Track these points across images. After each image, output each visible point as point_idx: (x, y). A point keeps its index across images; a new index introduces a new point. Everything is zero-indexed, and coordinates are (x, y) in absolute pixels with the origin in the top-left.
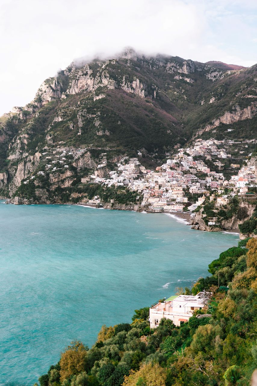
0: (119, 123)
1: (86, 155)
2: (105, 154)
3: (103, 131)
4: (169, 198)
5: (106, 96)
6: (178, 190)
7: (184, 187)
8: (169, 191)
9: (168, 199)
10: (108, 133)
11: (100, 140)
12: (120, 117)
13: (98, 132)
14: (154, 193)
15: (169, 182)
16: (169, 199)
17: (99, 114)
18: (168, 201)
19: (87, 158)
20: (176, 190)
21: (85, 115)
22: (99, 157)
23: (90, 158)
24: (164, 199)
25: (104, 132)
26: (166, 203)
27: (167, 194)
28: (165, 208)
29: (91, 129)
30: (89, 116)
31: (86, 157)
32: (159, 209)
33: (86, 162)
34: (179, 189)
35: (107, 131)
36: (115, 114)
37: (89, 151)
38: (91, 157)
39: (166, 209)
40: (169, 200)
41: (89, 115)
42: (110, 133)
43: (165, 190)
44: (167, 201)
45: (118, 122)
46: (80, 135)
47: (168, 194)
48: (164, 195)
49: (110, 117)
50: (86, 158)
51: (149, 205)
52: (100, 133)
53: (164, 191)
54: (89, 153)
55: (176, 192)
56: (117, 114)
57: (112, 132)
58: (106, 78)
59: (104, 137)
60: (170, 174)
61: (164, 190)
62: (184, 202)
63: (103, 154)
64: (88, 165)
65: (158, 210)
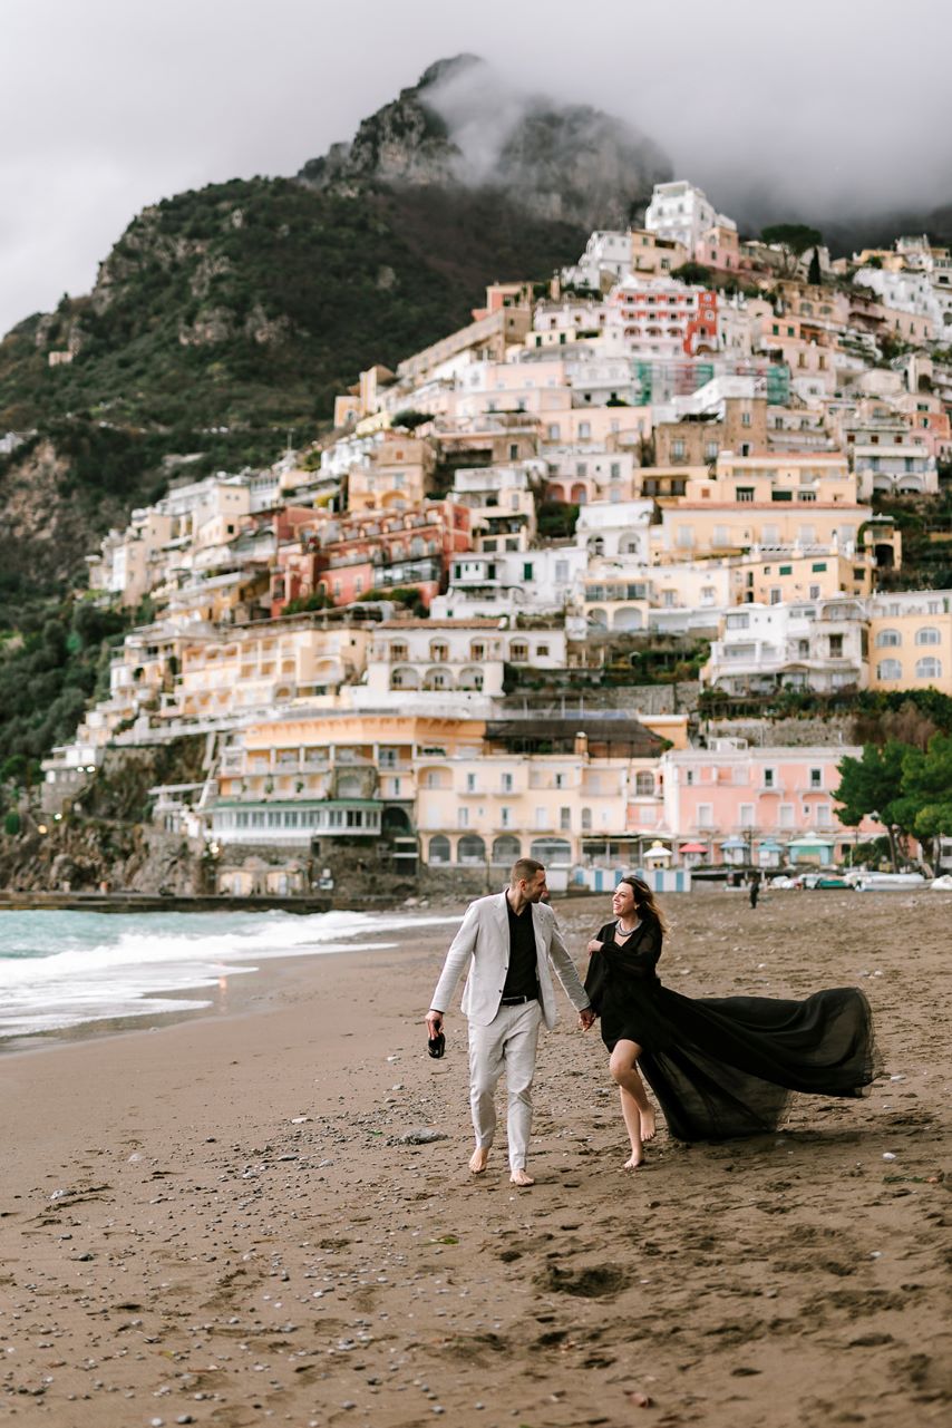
0: (387, 279)
1: (25, 473)
2: (191, 458)
3: (231, 314)
4: (577, 627)
5: (362, 192)
6: (763, 493)
7: (896, 476)
8: (593, 517)
9: (533, 639)
10: (264, 330)
11: (195, 374)
12: (404, 249)
13: (190, 320)
14: (322, 565)
15: (614, 402)
16: (555, 641)
17: (238, 222)
18: (539, 679)
19: (37, 497)
20: (724, 490)
21: (146, 247)
22: (136, 486)
23: (56, 499)
24: (460, 644)
25: (240, 322)
26: (483, 705)
27: (545, 561)
28: (436, 811)
29: (154, 320)
30: (167, 248)
31: (23, 485)
32: (302, 835)
33: (19, 532)
34: (789, 482)
35: (259, 310)
36: (362, 227)
37: (52, 434)
38: (65, 490)
39: (471, 843)
40: (556, 659)
41: (170, 241)
42: (289, 330)
43: (527, 506)
44: (512, 677)
45: (374, 274)
46: (61, 365)
47: (574, 556)
48: (473, 576)
49: (320, 241)
50: (21, 496)
51: (164, 773)
52: (199, 327)
53: (501, 524)
54: (47, 453)
55: (734, 527)
56: (382, 228)
57: (303, 325)
58: (402, 135)
59: (224, 352)
60: (665, 324)
61: (503, 510)
62: (889, 685)
63: (172, 460)
64: (39, 555)
65: (272, 855)
